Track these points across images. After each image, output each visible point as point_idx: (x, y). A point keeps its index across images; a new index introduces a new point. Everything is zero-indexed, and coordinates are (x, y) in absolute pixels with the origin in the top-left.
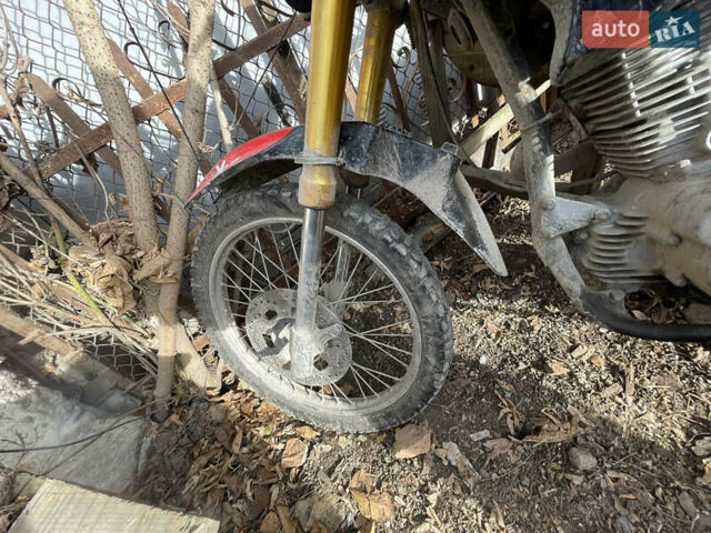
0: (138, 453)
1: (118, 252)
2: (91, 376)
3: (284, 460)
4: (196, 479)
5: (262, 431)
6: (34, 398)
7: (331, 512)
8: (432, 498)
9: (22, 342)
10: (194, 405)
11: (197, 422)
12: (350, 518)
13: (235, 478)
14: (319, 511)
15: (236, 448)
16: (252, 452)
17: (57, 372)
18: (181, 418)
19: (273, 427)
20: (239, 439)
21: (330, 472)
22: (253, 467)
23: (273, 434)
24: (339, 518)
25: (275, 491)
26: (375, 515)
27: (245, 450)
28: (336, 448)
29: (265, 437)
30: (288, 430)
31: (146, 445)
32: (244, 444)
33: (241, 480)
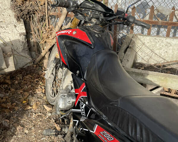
0: (26, 65)
1: (48, 34)
2: (34, 46)
3: (37, 89)
4: (27, 77)
5: (41, 83)
6: (24, 43)
7: (31, 101)
8: (39, 114)
9: (31, 32)
10: (40, 67)
11: (37, 70)
12: (32, 104)
13: (30, 83)
14: (30, 99)
15: (35, 80)
16: (36, 84)
17: (31, 41)
18: (36, 67)
19: (43, 85)
20: (37, 79)
21: (38, 98)
22: (33, 85)
23: (41, 85)
24: (31, 102)
25: (31, 91)
26: (33, 107)
27: (36, 82)
28: (43, 97)
29: (40, 84)
30: (43, 87)
31: (28, 65)
32: (37, 81)
33: (30, 84)
